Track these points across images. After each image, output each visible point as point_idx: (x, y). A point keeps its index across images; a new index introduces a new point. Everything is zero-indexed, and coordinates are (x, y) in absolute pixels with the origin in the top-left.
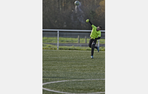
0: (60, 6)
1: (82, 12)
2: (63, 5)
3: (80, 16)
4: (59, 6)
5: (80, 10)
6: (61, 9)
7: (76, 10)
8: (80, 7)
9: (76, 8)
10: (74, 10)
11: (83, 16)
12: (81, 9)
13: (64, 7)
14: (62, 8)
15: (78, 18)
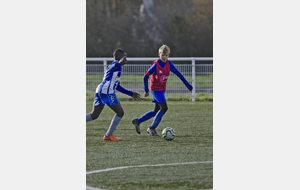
0: (108, 8)
1: (156, 19)
2: (114, 6)
3: (152, 27)
4: (104, 7)
5: (151, 15)
6: (108, 13)
7: (142, 15)
8: (150, 9)
9: (142, 10)
10: (138, 15)
11: (157, 28)
12: (153, 13)
13: (117, 9)
14: (111, 11)
15: (147, 32)
